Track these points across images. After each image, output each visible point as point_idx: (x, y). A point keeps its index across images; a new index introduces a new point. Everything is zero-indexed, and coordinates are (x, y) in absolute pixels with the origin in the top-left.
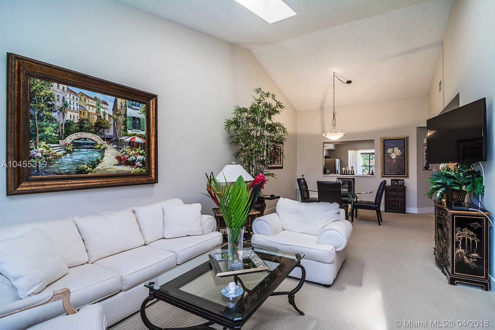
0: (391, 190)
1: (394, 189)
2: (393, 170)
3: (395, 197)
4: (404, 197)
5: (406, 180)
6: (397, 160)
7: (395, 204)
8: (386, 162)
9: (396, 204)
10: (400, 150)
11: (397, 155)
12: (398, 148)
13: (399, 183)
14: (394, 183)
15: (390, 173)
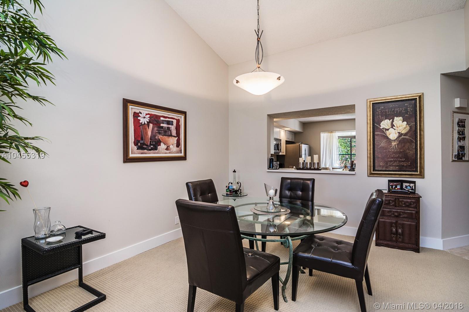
0: (389, 203)
1: (394, 201)
2: (391, 161)
3: (397, 216)
4: (416, 217)
5: (418, 181)
6: (400, 142)
7: (397, 230)
8: (378, 145)
9: (400, 231)
10: (405, 123)
11: (399, 133)
12: (401, 118)
13: (404, 187)
14: (394, 187)
15: (386, 167)
